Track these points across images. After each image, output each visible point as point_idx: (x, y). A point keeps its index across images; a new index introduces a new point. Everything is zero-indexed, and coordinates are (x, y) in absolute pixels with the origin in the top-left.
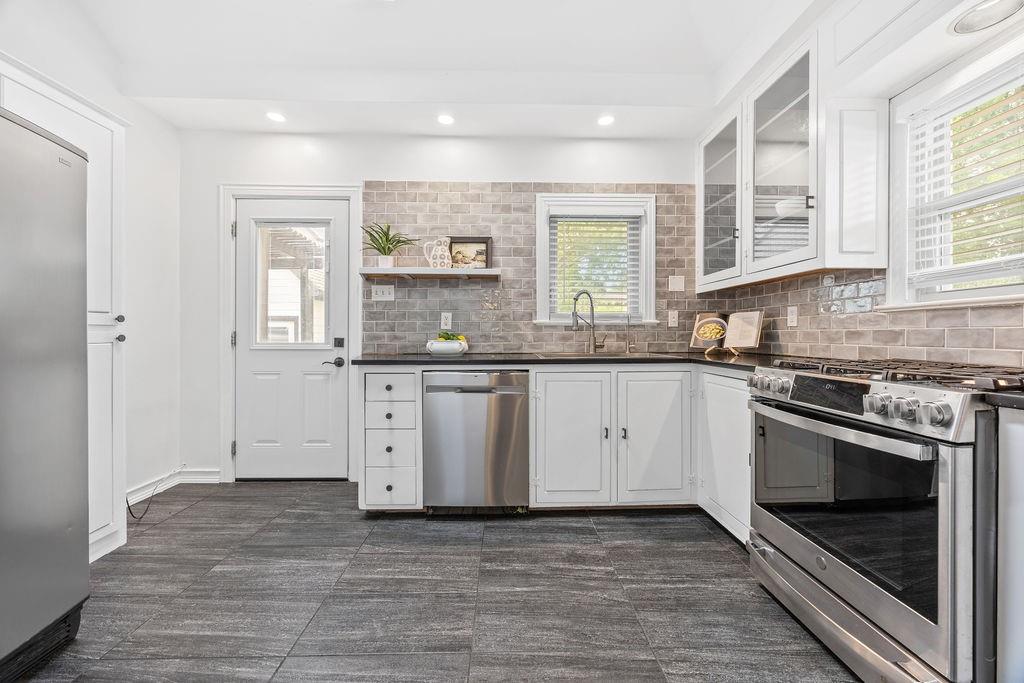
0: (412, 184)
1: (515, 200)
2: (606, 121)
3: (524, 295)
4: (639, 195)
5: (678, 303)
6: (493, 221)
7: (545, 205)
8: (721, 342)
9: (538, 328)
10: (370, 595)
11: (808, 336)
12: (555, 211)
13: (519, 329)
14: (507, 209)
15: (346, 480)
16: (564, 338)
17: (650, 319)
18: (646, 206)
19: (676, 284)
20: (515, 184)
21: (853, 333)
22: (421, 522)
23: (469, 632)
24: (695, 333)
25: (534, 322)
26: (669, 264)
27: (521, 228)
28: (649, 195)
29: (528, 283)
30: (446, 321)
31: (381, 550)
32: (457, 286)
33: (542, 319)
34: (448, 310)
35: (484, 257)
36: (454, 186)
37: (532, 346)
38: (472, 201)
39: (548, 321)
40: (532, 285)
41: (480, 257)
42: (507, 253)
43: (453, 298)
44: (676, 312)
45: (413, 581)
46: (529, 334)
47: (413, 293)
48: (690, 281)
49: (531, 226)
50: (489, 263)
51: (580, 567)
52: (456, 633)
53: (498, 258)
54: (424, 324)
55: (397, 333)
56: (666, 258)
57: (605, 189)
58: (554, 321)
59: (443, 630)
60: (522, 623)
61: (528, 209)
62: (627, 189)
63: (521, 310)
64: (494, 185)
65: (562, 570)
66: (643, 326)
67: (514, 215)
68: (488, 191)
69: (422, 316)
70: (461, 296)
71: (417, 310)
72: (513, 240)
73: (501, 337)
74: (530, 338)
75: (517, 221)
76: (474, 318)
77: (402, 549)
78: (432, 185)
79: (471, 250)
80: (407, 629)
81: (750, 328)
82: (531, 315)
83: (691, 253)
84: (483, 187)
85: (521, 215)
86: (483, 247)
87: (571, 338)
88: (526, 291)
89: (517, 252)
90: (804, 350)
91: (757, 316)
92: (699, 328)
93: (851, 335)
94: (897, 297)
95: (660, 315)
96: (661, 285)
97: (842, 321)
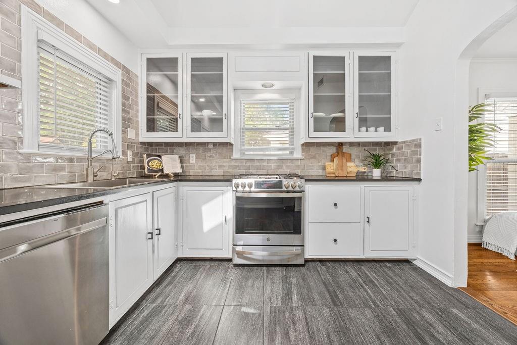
4: (113, 65)
5: (132, 146)
8: (162, 170)
11: (200, 167)
18: (116, 75)
19: (131, 134)
21: (220, 166)
24: (146, 166)
25: (20, 151)
26: (127, 122)
28: (118, 69)
33: (27, 148)
37: (16, 180)
44: (131, 152)
46: (14, 166)
48: (137, 134)
56: (126, 116)
57: (91, 46)
62: (105, 56)
81: (175, 163)
82: (18, 142)
83: (137, 117)
87: (63, 169)
90: (199, 173)
91: (176, 157)
92: (148, 163)
93: (220, 167)
94: (236, 155)
95: (124, 153)
96: (124, 132)
97: (216, 162)
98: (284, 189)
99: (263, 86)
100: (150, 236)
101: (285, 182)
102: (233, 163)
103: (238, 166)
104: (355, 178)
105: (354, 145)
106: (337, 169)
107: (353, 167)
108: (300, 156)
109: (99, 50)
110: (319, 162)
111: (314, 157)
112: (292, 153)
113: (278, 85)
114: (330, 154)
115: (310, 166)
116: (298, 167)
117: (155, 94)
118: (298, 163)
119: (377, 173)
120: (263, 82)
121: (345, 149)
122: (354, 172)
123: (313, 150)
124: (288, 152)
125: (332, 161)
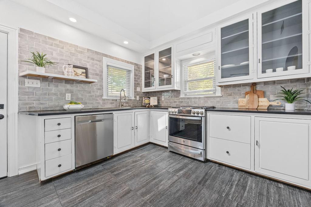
0: (50, 38)
1: (96, 57)
2: (126, 43)
3: (99, 89)
4: (131, 65)
5: (139, 94)
6: (88, 62)
7: (106, 61)
8: (149, 104)
9: (104, 100)
10: (83, 200)
11: (166, 102)
12: (109, 64)
13: (97, 100)
14: (93, 59)
15: (6, 177)
16: (111, 103)
17: (133, 98)
18: (132, 68)
19: (138, 89)
20: (96, 52)
22: (75, 174)
23: (127, 188)
24: (143, 102)
25: (103, 98)
26: (137, 85)
27: (98, 67)
28: (132, 65)
29: (101, 85)
30: (68, 97)
31: (68, 188)
32: (73, 84)
33: (105, 97)
34: (68, 93)
35: (85, 75)
36: (71, 45)
37: (102, 106)
38: (79, 53)
39: (106, 98)
40: (102, 86)
41: (83, 74)
42: (93, 74)
43: (71, 88)
44: (138, 96)
45: (95, 188)
46: (101, 102)
47: (50, 85)
48: (141, 89)
49: (102, 67)
50: (87, 77)
51: (138, 163)
52: (125, 190)
53: (90, 75)
54: (57, 98)
55: (41, 102)
56: (136, 82)
57: (123, 61)
58: (108, 98)
59: (120, 192)
60: (138, 179)
61: (100, 61)
62: (128, 62)
63: (98, 94)
64: (88, 50)
65: (134, 165)
66: (131, 100)
67: (95, 62)
68: (86, 51)
69: (55, 94)
70: (75, 88)
71: (53, 92)
72: (95, 71)
73: (91, 103)
74: (101, 103)
75: (97, 64)
76: (80, 96)
77: (78, 184)
78: (60, 42)
79: (80, 71)
80: (109, 198)
81: (155, 100)
82: (102, 96)
83: (141, 82)
84: (84, 49)
85: (98, 63)
86: (84, 71)
87: (113, 103)
88: (100, 88)
89: (97, 75)
90: (165, 105)
91: (156, 98)
92: (144, 100)
93: (175, 102)
94: (182, 96)
95: (135, 97)
96: (135, 89)
97: (173, 100)
98: (192, 114)
99: (193, 55)
100: (132, 128)
101: (193, 110)
102: (181, 100)
103: (183, 102)
104: (266, 111)
105: (269, 84)
106: (248, 103)
107: (264, 103)
108: (220, 95)
109: (126, 61)
110: (234, 99)
111: (231, 95)
112: (215, 93)
113: (202, 53)
114: (245, 92)
115: (227, 101)
116: (218, 102)
117: (151, 71)
118: (218, 99)
119: (289, 107)
120: (193, 53)
121: (258, 88)
122: (265, 106)
123: (229, 91)
124: (212, 93)
125: (245, 97)
